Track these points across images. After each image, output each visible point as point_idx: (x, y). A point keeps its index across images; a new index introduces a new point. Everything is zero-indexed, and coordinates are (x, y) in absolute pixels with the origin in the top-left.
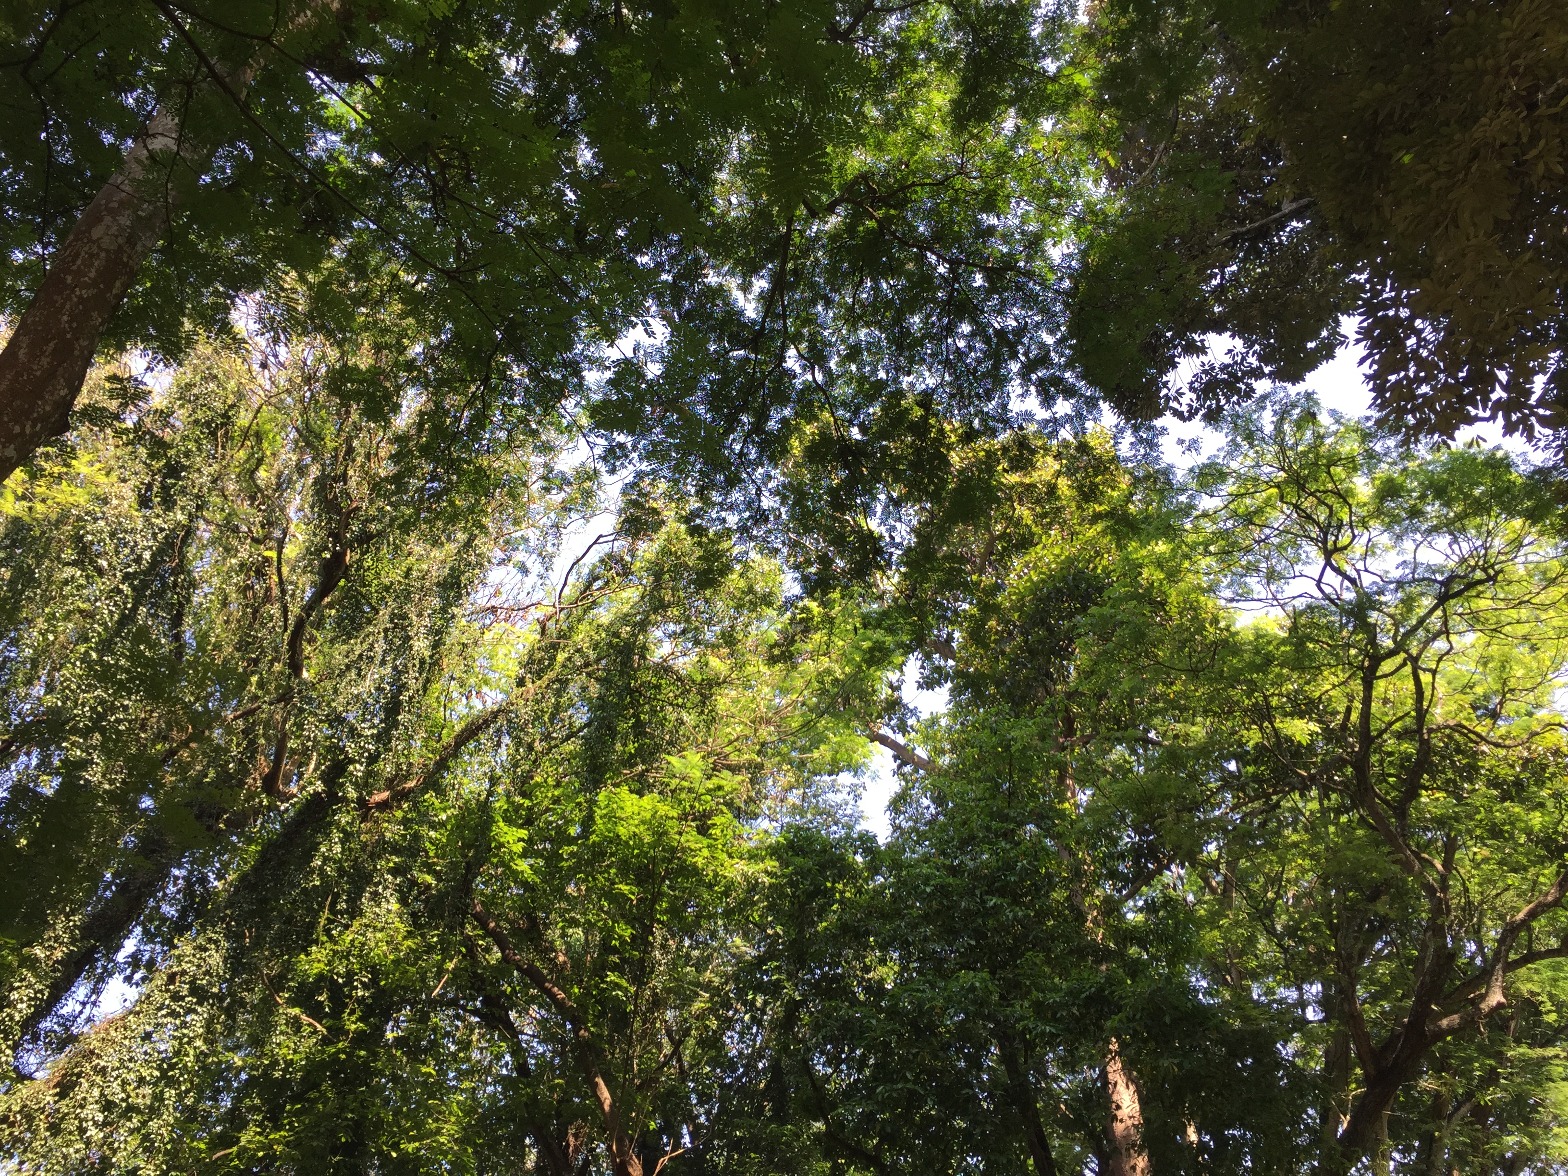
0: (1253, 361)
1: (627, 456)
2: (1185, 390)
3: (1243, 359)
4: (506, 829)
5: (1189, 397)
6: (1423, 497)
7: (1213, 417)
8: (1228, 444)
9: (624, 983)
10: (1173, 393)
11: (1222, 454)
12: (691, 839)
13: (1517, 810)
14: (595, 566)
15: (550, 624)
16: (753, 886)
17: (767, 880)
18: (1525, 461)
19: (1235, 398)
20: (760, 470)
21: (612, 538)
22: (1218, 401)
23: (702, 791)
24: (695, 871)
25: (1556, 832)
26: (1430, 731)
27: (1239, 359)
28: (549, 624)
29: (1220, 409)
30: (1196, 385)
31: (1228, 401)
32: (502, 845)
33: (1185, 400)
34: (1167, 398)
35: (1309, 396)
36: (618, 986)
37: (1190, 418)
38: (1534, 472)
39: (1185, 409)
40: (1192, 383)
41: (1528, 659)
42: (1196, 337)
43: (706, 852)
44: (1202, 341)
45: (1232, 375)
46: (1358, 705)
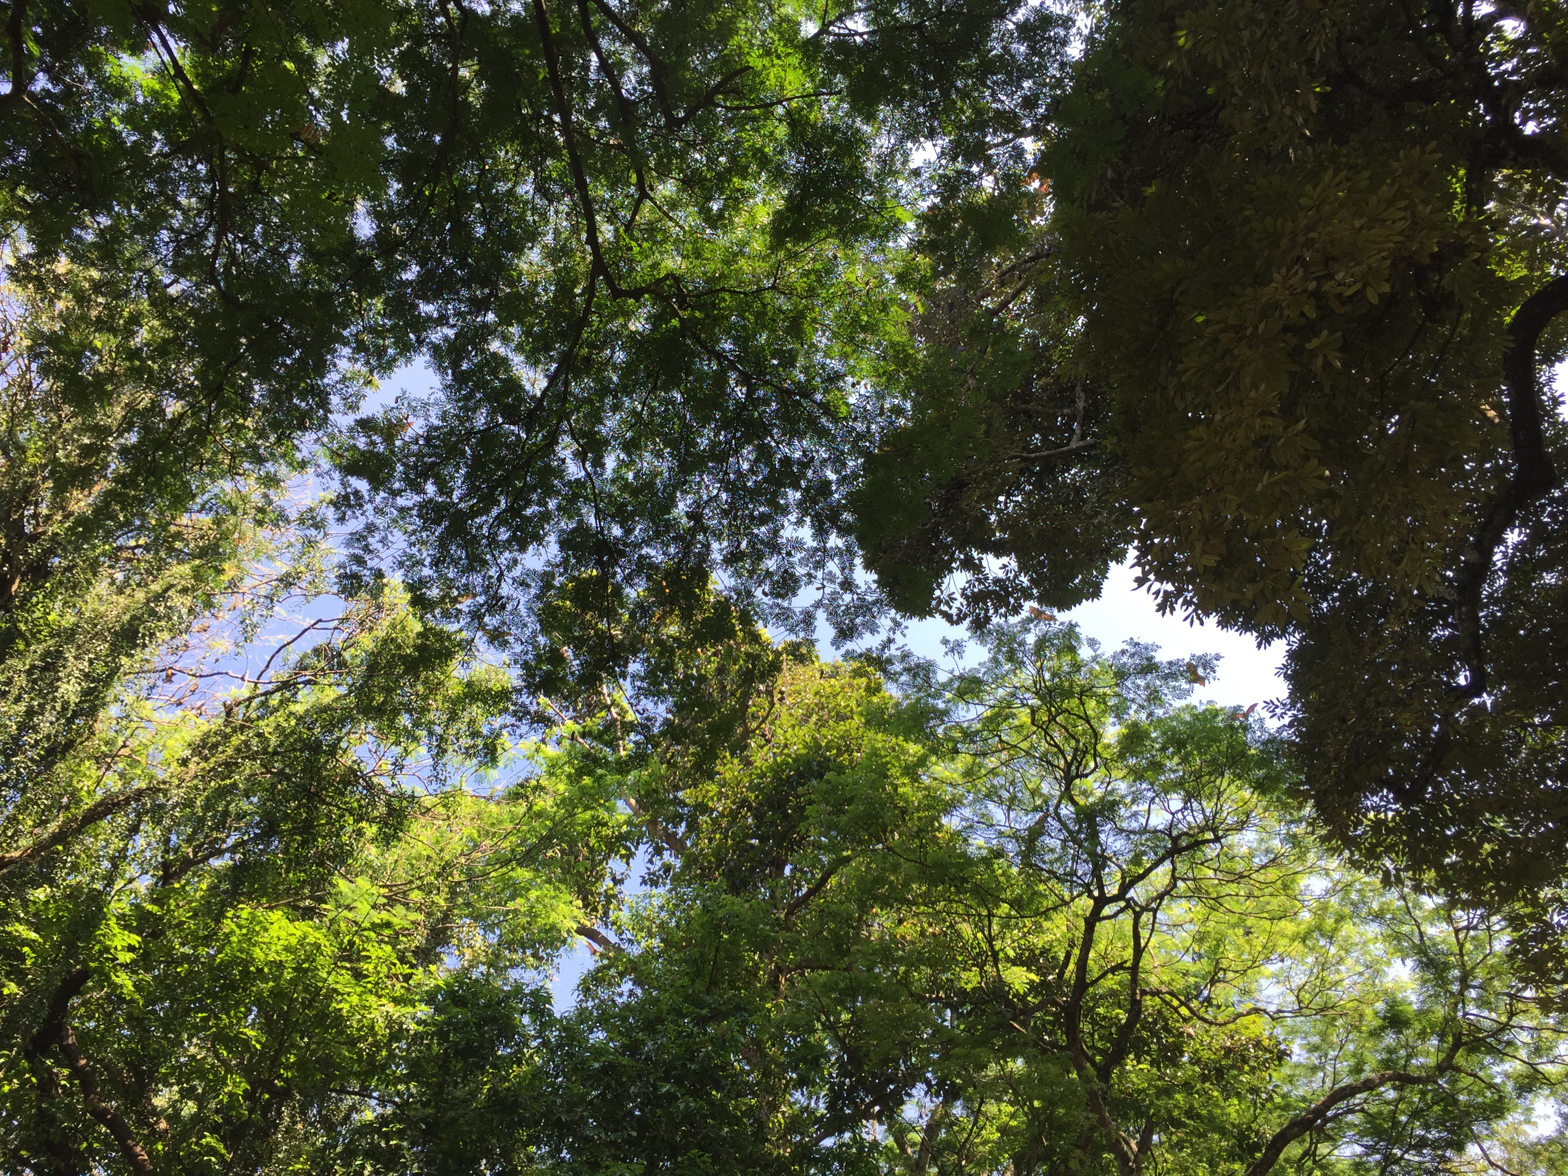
0: (1024, 580)
1: (361, 506)
2: (957, 595)
3: (1016, 577)
4: (116, 930)
5: (959, 602)
6: (1163, 749)
7: (979, 626)
8: (991, 661)
9: (222, 1150)
10: (945, 596)
11: (983, 670)
12: (341, 980)
13: (1216, 1094)
14: (306, 656)
15: (240, 711)
16: (397, 1033)
17: (413, 1027)
18: (1262, 727)
19: (1003, 610)
20: (507, 554)
21: (332, 625)
22: (987, 611)
23: (366, 924)
24: (339, 1020)
25: (1249, 1128)
26: (1144, 993)
27: (1011, 575)
28: (235, 709)
29: (988, 619)
30: (968, 592)
31: (996, 612)
32: (107, 949)
33: (956, 604)
34: (940, 601)
35: (1072, 627)
36: (212, 1151)
37: (957, 623)
38: (1269, 741)
39: (954, 611)
40: (964, 589)
41: (1242, 941)
42: (975, 555)
43: (355, 1000)
44: (980, 559)
45: (1004, 588)
46: (1076, 951)
